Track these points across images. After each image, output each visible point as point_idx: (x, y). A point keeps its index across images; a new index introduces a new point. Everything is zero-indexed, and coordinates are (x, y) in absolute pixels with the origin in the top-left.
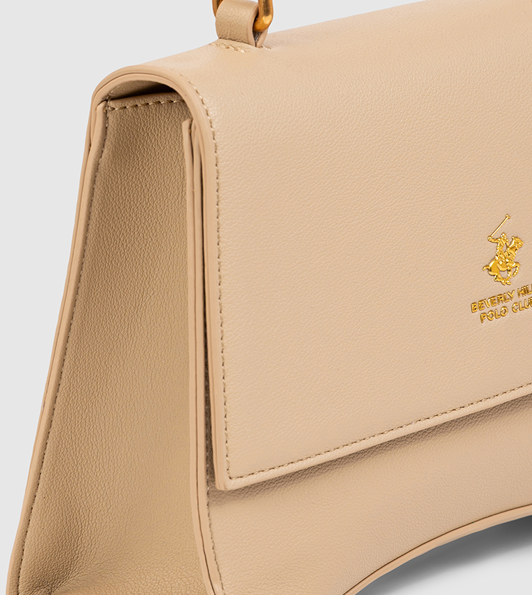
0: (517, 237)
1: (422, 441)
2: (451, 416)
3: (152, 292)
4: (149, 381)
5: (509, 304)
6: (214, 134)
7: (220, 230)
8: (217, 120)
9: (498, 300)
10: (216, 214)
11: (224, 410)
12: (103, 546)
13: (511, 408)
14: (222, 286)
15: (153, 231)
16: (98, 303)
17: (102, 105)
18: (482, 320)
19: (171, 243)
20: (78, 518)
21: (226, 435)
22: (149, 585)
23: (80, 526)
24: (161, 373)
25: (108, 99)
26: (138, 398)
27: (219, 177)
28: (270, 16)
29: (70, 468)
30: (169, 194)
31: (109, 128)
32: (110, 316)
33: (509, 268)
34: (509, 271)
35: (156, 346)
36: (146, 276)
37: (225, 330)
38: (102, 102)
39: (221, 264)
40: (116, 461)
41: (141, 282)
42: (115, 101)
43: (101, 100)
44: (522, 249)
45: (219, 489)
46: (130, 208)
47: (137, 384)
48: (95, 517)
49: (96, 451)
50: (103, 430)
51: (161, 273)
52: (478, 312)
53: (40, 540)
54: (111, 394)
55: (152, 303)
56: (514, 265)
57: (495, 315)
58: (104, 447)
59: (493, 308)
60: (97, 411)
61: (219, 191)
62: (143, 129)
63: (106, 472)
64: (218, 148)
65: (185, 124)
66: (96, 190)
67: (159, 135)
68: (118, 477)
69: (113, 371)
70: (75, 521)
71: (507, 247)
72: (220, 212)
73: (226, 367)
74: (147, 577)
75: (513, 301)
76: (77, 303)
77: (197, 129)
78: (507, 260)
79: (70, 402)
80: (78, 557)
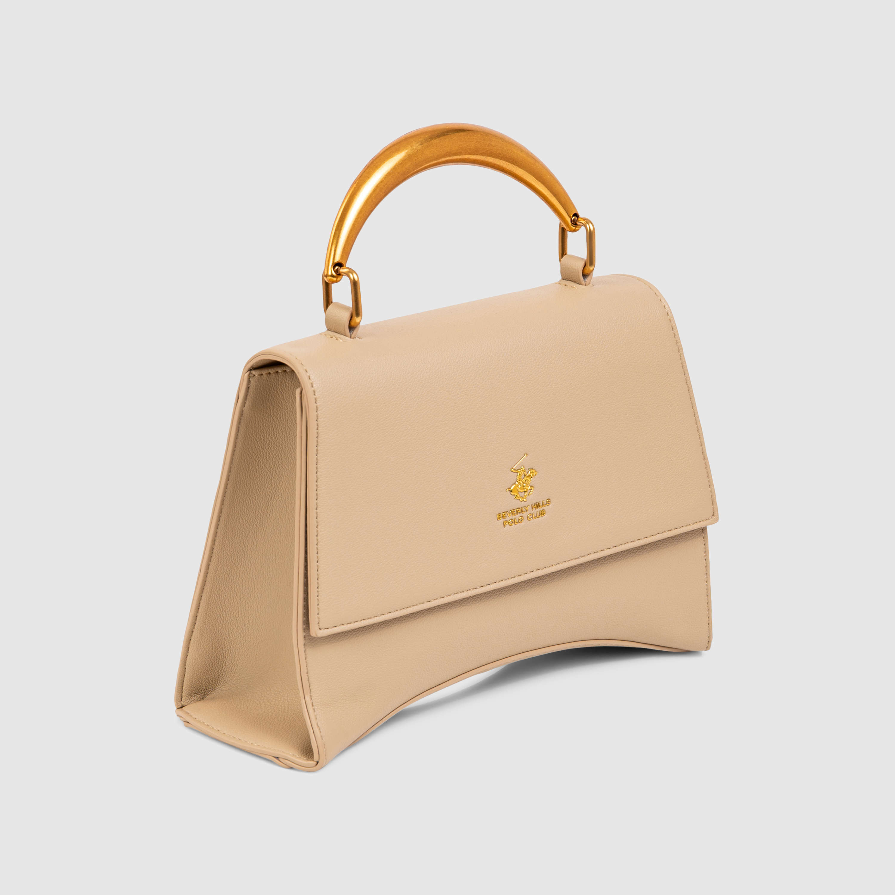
0: (532, 469)
1: (460, 606)
2: (480, 591)
3: (278, 497)
4: (274, 558)
5: (525, 515)
6: (316, 399)
7: (318, 464)
8: (318, 391)
9: (517, 513)
10: (316, 453)
11: (316, 583)
12: (240, 668)
13: (526, 586)
14: (318, 501)
15: (280, 457)
16: (239, 503)
17: (248, 373)
18: (504, 526)
19: (292, 465)
20: (223, 648)
21: (318, 600)
22: (273, 694)
23: (225, 654)
24: (282, 553)
25: (250, 370)
26: (266, 569)
27: (319, 429)
28: (360, 318)
29: (218, 614)
30: (291, 432)
31: (250, 388)
32: (248, 512)
33: (525, 490)
34: (526, 492)
35: (279, 534)
36: (274, 486)
37: (319, 530)
38: (248, 371)
39: (318, 486)
40: (250, 610)
41: (270, 490)
42: (255, 370)
43: (247, 370)
44: (536, 477)
45: (312, 635)
46: (264, 440)
47: (266, 559)
48: (235, 648)
49: (236, 603)
50: (241, 589)
51: (284, 485)
52: (502, 520)
53: (196, 662)
54: (247, 565)
55: (278, 505)
56: (529, 488)
57: (513, 522)
58: (242, 600)
59: (513, 518)
60: (237, 576)
61: (318, 438)
62: (274, 389)
63: (243, 617)
64: (319, 409)
65: (298, 391)
66: (241, 428)
67: (285, 392)
68: (251, 621)
69: (249, 549)
70: (221, 650)
71: (525, 476)
72: (319, 452)
73: (319, 555)
74: (272, 689)
75: (528, 513)
76: (225, 502)
77: (305, 396)
78: (525, 485)
79: (219, 569)
80: (223, 674)
